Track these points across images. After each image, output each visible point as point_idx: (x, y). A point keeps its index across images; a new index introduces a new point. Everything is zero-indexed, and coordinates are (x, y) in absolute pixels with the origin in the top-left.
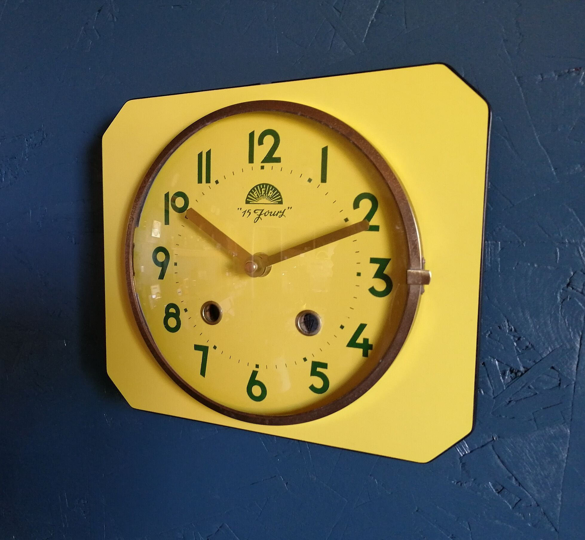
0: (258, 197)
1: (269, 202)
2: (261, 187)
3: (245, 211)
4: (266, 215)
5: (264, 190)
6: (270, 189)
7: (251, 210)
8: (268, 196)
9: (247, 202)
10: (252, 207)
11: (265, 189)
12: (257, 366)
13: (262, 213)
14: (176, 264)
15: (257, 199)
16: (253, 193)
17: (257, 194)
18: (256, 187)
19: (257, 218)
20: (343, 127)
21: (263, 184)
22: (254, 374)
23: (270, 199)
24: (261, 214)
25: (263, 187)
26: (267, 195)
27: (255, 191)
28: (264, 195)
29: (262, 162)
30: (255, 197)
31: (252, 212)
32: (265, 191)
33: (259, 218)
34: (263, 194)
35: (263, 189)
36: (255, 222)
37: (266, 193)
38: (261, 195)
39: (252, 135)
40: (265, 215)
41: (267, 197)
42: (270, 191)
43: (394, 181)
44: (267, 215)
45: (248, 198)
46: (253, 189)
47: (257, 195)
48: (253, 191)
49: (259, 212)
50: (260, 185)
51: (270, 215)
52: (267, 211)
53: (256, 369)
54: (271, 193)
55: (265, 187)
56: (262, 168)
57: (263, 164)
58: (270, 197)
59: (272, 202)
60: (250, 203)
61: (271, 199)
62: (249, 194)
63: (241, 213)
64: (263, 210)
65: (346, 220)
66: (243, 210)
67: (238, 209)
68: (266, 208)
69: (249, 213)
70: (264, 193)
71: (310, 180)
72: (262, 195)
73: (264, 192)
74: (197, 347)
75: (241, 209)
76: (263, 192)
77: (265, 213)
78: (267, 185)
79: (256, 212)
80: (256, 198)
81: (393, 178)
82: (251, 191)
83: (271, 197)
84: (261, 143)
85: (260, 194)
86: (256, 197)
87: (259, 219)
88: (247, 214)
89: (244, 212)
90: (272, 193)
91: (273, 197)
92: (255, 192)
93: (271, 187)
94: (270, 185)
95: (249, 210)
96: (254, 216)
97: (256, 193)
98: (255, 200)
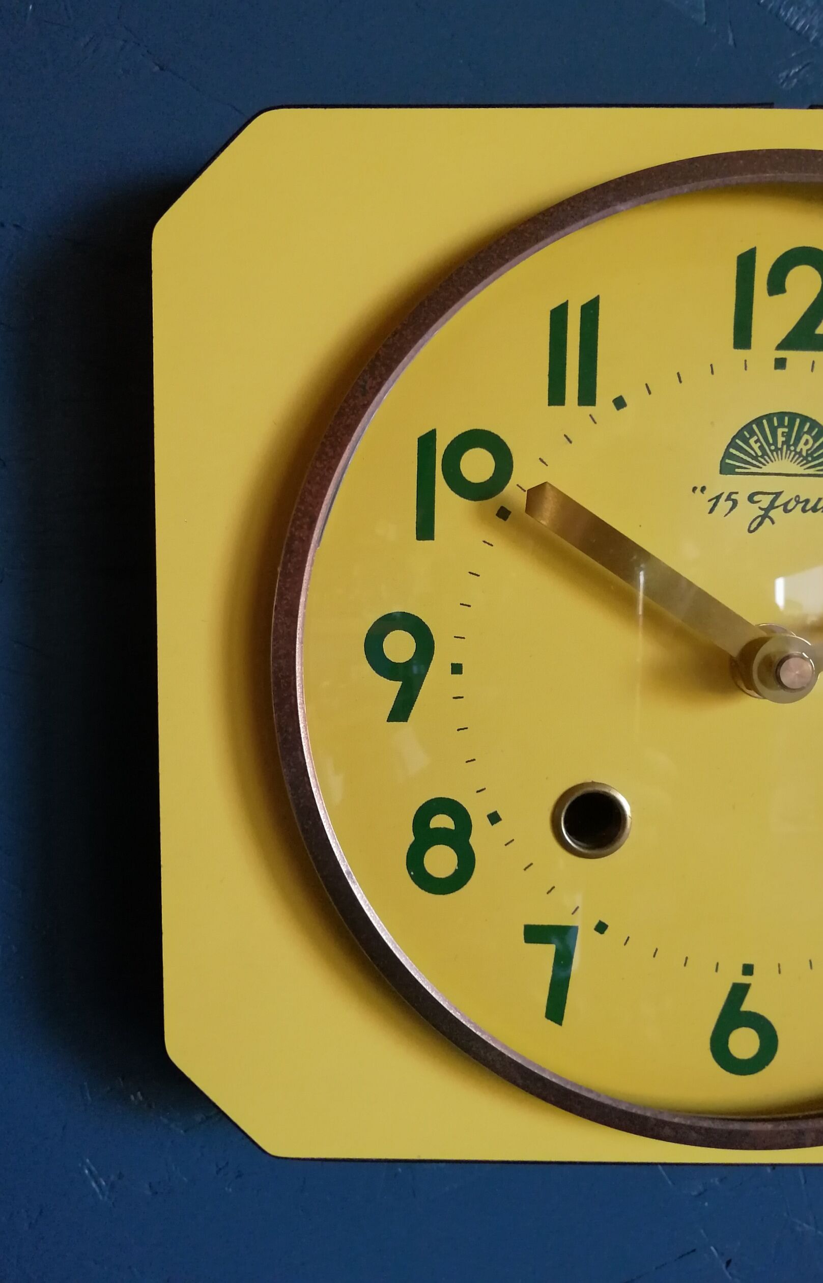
0: (764, 453)
1: (801, 470)
2: (776, 424)
3: (718, 498)
4: (790, 507)
5: (783, 433)
6: (806, 429)
7: (737, 493)
8: (798, 450)
9: (726, 469)
10: (742, 485)
11: (786, 430)
12: (748, 970)
13: (776, 504)
14: (457, 669)
15: (760, 459)
16: (746, 442)
17: (759, 444)
18: (758, 421)
19: (759, 519)
21: (781, 415)
22: (739, 992)
23: (805, 462)
24: (772, 506)
25: (781, 424)
26: (792, 448)
27: (753, 433)
28: (785, 447)
29: (780, 347)
30: (752, 452)
31: (742, 498)
32: (788, 436)
33: (763, 517)
34: (779, 446)
35: (780, 431)
36: (752, 529)
37: (792, 442)
38: (773, 448)
39: (746, 262)
40: (786, 511)
41: (793, 453)
42: (806, 437)
44: (791, 510)
45: (727, 455)
46: (748, 427)
47: (761, 448)
48: (748, 436)
49: (766, 501)
50: (769, 417)
51: (804, 510)
52: (794, 497)
53: (746, 980)
54: (806, 443)
55: (786, 424)
56: (780, 364)
57: (782, 354)
58: (804, 453)
59: (811, 471)
60: (737, 470)
61: (808, 462)
62: (732, 444)
63: (702, 502)
64: (778, 494)
66: (711, 493)
67: (694, 489)
69: (730, 503)
70: (783, 443)
72: (777, 449)
73: (784, 439)
74: (534, 934)
75: (703, 489)
76: (781, 439)
77: (786, 505)
78: (793, 416)
79: (756, 498)
80: (755, 458)
82: (739, 435)
83: (808, 455)
84: (776, 285)
85: (769, 445)
86: (756, 453)
87: (767, 520)
88: (724, 505)
89: (715, 500)
90: (811, 442)
91: (815, 455)
92: (755, 438)
93: (808, 425)
94: (805, 419)
95: (731, 494)
96: (748, 512)
97: (756, 442)
98: (755, 462)
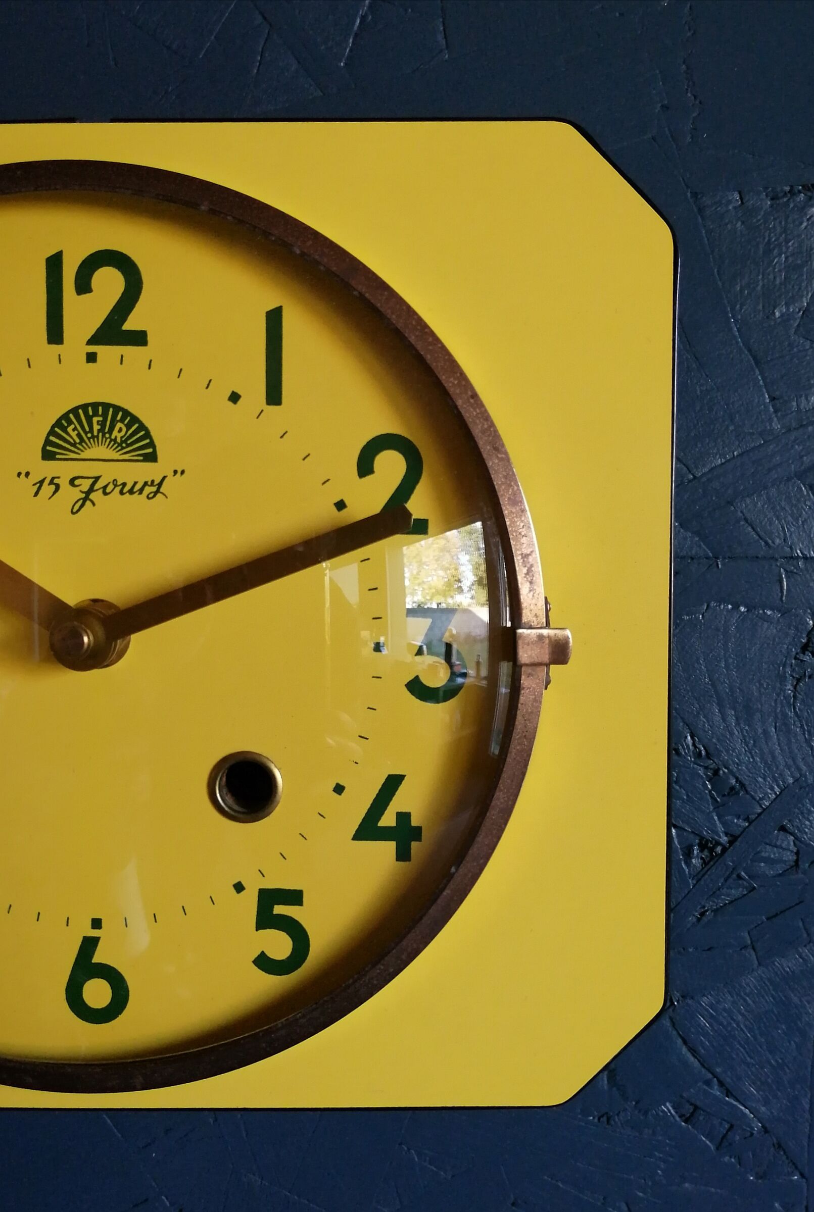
0: (82, 440)
1: (116, 456)
2: (91, 413)
3: (41, 482)
4: (108, 490)
5: (98, 422)
6: (119, 418)
7: (58, 478)
8: (113, 437)
9: (47, 456)
10: (63, 470)
11: (101, 419)
12: (97, 924)
13: (95, 488)
15: (78, 445)
16: (65, 430)
17: (76, 432)
18: (75, 411)
19: (81, 502)
20: (332, 253)
21: (95, 405)
22: (89, 945)
23: (120, 448)
24: (91, 490)
25: (96, 414)
26: (107, 436)
27: (70, 422)
28: (100, 434)
29: (90, 342)
30: (72, 441)
31: (64, 483)
32: (102, 424)
33: (85, 500)
34: (95, 433)
35: (95, 420)
36: (75, 510)
37: (106, 430)
38: (89, 435)
39: (54, 264)
40: (105, 493)
41: (108, 440)
42: (119, 425)
43: (472, 401)
44: (110, 493)
45: (47, 442)
46: (65, 416)
47: (79, 435)
48: (66, 425)
49: (86, 485)
50: (84, 407)
51: (122, 493)
52: (112, 480)
53: (95, 933)
54: (120, 430)
55: (100, 413)
56: (91, 358)
57: (92, 349)
58: (119, 440)
59: (126, 457)
60: (57, 456)
61: (123, 448)
62: (52, 432)
64: (97, 479)
65: (340, 505)
66: (35, 477)
67: (19, 474)
68: (108, 473)
69: (53, 487)
70: (99, 431)
71: (234, 398)
72: (93, 437)
73: (99, 427)
75: (27, 474)
76: (96, 427)
77: (105, 487)
78: (106, 406)
79: (77, 482)
80: (74, 445)
81: (470, 393)
82: (58, 424)
83: (122, 442)
84: (83, 286)
85: (86, 433)
86: (74, 440)
87: (88, 503)
88: (47, 489)
89: (39, 484)
90: (124, 429)
91: (129, 442)
92: (72, 427)
93: (120, 414)
94: (117, 409)
95: (53, 478)
96: (72, 495)
97: (74, 430)
98: (73, 449)
